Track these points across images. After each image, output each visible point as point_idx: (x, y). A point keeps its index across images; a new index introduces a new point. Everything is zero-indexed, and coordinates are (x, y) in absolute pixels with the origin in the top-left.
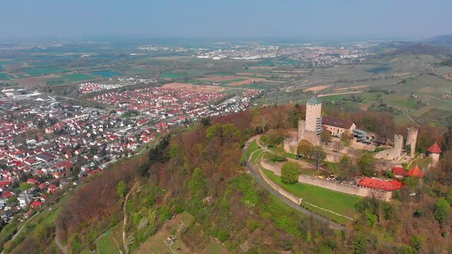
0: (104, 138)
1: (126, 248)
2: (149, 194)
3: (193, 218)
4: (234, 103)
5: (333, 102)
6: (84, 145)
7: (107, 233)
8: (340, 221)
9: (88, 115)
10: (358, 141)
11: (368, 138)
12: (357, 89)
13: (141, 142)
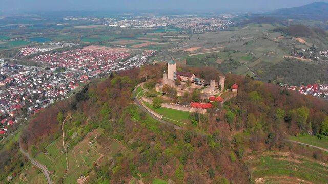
0: (43, 88)
1: (65, 149)
2: (77, 119)
3: (104, 130)
4: (136, 61)
5: (200, 59)
6: (28, 93)
7: (53, 143)
8: (181, 125)
9: (29, 71)
10: (196, 84)
11: (201, 82)
12: (216, 50)
13: (69, 89)
